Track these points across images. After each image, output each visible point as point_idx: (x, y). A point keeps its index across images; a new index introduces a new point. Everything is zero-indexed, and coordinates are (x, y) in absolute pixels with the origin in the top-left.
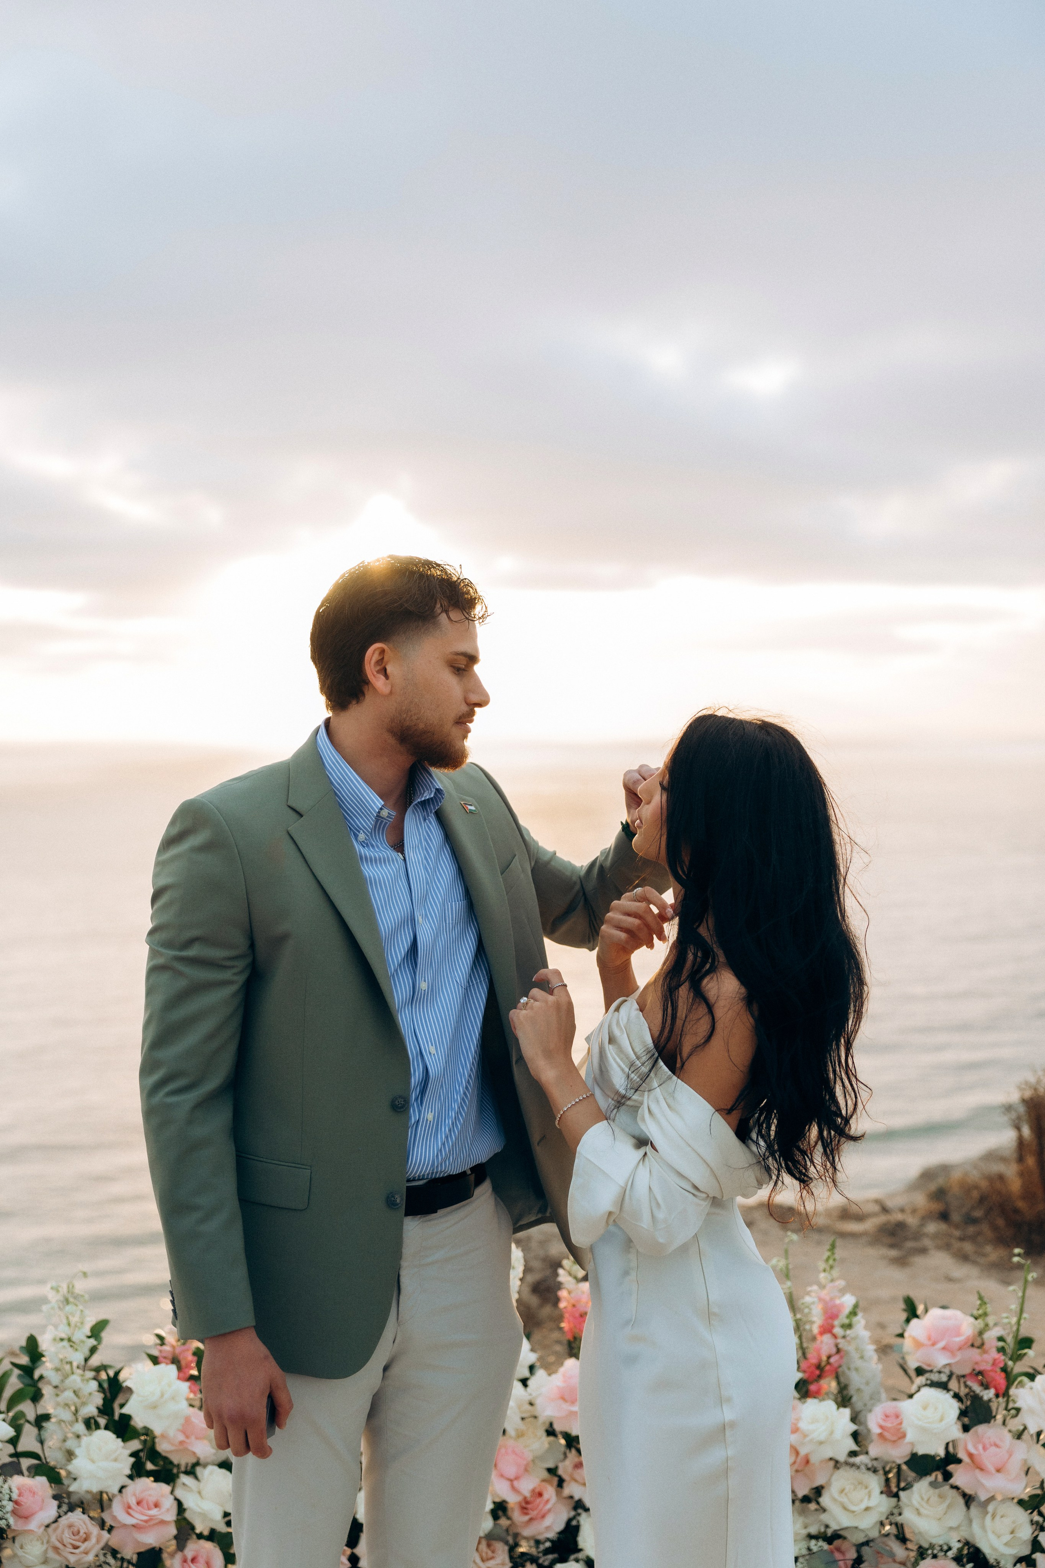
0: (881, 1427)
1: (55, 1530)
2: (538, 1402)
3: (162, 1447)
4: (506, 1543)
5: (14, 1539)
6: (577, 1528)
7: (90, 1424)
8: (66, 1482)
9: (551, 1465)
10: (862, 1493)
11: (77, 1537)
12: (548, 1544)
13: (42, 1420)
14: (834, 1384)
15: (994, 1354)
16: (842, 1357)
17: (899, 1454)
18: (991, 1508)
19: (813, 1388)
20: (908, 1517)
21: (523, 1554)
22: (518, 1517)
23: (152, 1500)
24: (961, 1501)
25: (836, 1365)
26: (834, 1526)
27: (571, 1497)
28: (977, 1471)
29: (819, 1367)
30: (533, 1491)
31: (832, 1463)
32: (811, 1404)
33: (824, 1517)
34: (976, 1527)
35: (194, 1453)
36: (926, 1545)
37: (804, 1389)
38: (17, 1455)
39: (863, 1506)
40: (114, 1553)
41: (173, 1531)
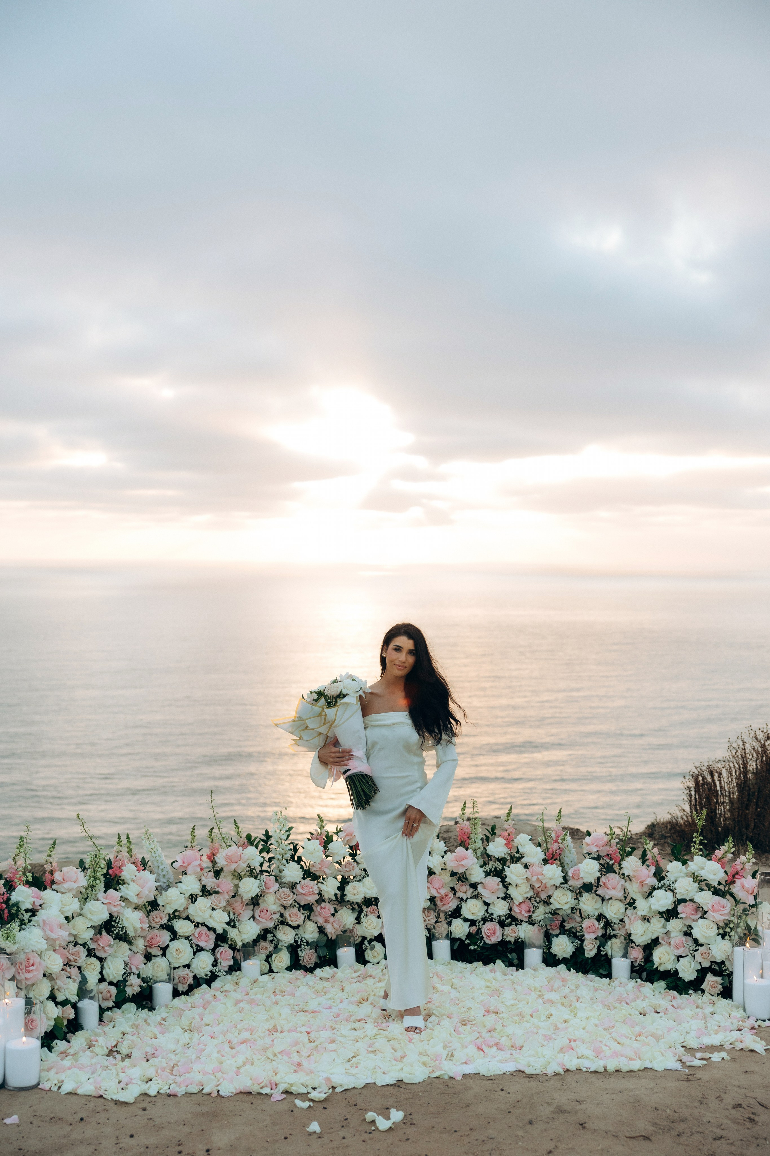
0: (573, 874)
1: (278, 893)
2: (448, 863)
3: (313, 870)
4: (435, 912)
5: (264, 896)
6: (461, 908)
7: (287, 861)
8: (279, 880)
9: (452, 886)
10: (565, 897)
11: (286, 896)
12: (450, 913)
13: (270, 859)
14: (559, 863)
15: (614, 848)
16: (561, 851)
17: (578, 884)
18: (610, 901)
19: (549, 861)
20: (582, 906)
21: (441, 921)
22: (438, 903)
23: (310, 886)
24: (600, 900)
25: (558, 853)
26: (554, 909)
27: (459, 898)
28: (606, 889)
29: (552, 854)
30: (445, 894)
31: (555, 887)
32: (548, 866)
33: (551, 906)
34: (604, 908)
35: (324, 872)
36: (586, 915)
37: (545, 861)
38: (262, 870)
39: (565, 901)
40: (298, 904)
41: (317, 897)
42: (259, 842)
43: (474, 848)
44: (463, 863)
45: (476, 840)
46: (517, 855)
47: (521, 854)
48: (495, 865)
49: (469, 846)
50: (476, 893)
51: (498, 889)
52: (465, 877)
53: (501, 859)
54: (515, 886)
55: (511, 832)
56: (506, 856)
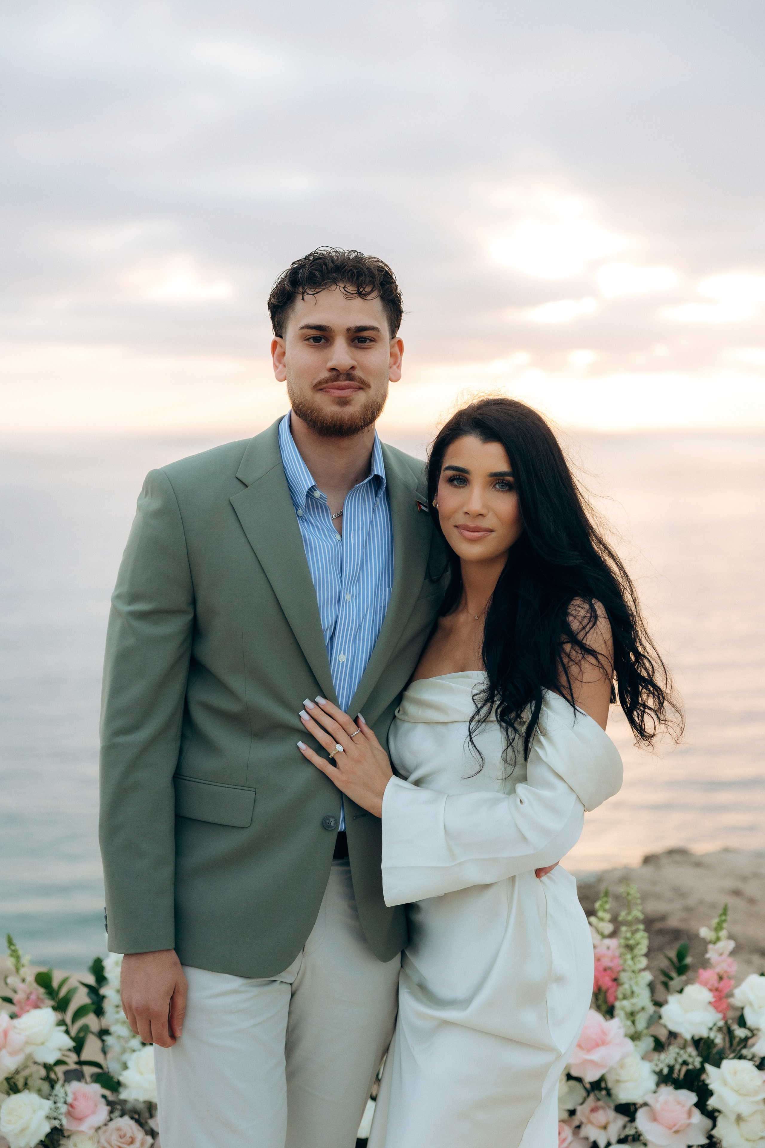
1: (105, 1132)
5: (68, 1138)
9: (571, 1107)
11: (123, 1140)
13: (104, 1033)
27: (588, 1140)
38: (80, 1063)
42: (71, 992)
43: (629, 1009)
44: (595, 1056)
45: (636, 989)
46: (740, 1033)
47: (751, 1030)
48: (685, 1057)
49: (618, 1004)
50: (630, 1131)
51: (689, 1125)
52: (603, 1085)
53: (700, 1039)
54: (733, 1118)
55: (726, 972)
56: (712, 1035)
